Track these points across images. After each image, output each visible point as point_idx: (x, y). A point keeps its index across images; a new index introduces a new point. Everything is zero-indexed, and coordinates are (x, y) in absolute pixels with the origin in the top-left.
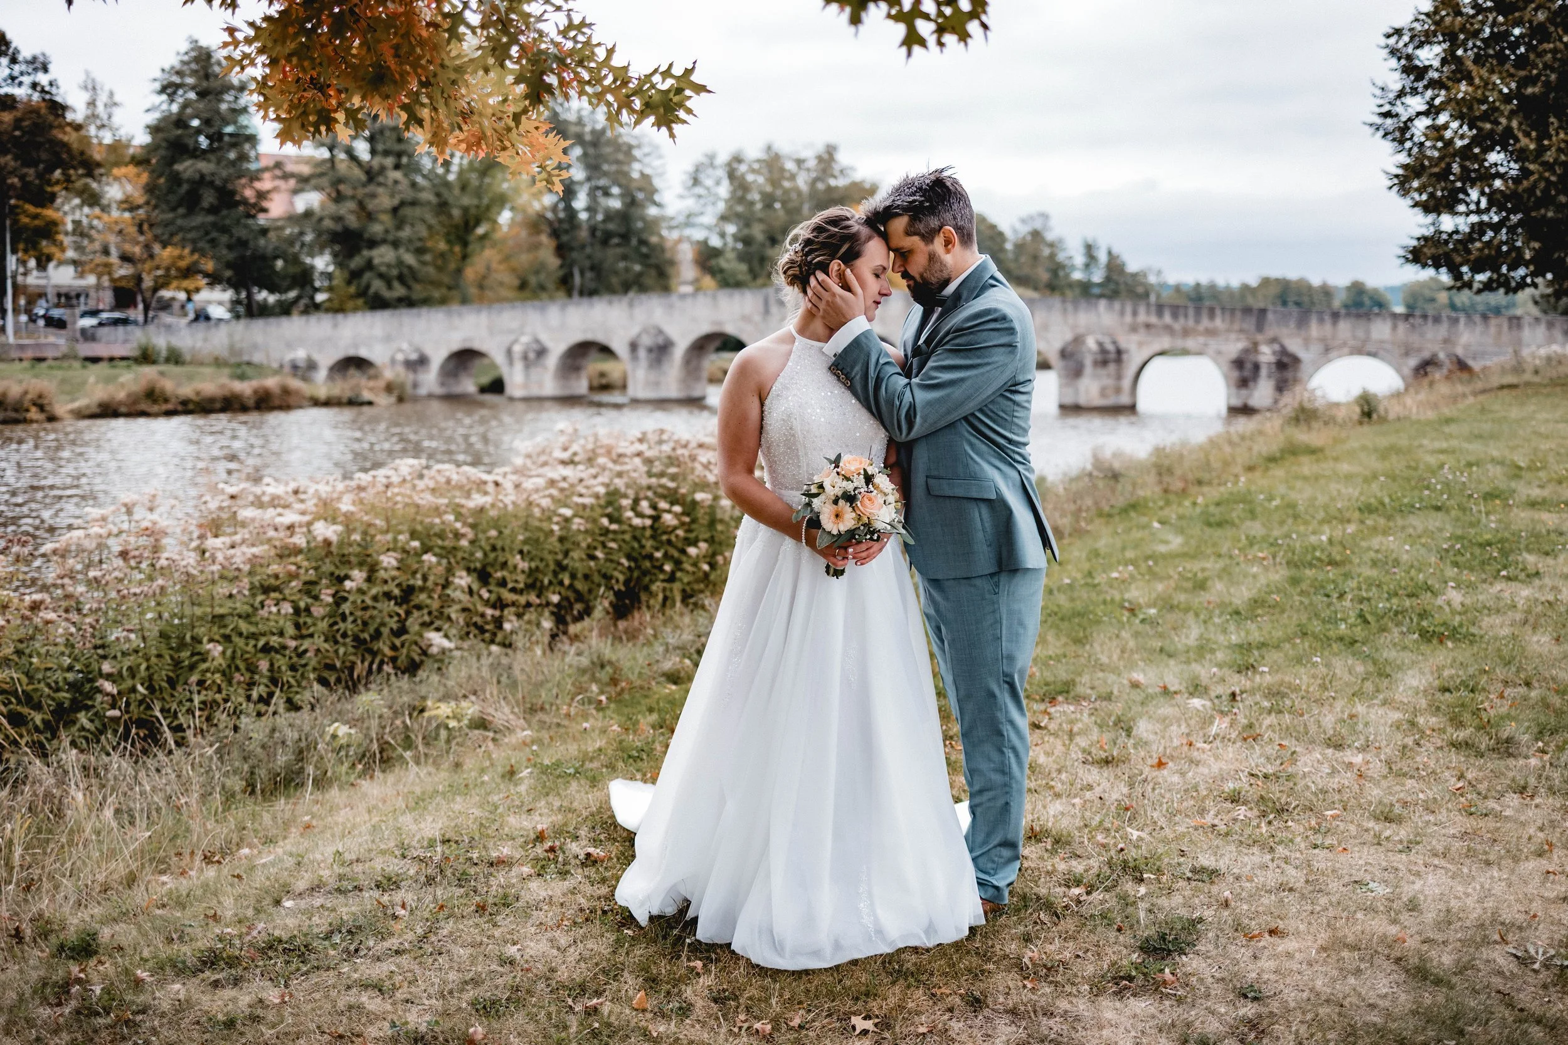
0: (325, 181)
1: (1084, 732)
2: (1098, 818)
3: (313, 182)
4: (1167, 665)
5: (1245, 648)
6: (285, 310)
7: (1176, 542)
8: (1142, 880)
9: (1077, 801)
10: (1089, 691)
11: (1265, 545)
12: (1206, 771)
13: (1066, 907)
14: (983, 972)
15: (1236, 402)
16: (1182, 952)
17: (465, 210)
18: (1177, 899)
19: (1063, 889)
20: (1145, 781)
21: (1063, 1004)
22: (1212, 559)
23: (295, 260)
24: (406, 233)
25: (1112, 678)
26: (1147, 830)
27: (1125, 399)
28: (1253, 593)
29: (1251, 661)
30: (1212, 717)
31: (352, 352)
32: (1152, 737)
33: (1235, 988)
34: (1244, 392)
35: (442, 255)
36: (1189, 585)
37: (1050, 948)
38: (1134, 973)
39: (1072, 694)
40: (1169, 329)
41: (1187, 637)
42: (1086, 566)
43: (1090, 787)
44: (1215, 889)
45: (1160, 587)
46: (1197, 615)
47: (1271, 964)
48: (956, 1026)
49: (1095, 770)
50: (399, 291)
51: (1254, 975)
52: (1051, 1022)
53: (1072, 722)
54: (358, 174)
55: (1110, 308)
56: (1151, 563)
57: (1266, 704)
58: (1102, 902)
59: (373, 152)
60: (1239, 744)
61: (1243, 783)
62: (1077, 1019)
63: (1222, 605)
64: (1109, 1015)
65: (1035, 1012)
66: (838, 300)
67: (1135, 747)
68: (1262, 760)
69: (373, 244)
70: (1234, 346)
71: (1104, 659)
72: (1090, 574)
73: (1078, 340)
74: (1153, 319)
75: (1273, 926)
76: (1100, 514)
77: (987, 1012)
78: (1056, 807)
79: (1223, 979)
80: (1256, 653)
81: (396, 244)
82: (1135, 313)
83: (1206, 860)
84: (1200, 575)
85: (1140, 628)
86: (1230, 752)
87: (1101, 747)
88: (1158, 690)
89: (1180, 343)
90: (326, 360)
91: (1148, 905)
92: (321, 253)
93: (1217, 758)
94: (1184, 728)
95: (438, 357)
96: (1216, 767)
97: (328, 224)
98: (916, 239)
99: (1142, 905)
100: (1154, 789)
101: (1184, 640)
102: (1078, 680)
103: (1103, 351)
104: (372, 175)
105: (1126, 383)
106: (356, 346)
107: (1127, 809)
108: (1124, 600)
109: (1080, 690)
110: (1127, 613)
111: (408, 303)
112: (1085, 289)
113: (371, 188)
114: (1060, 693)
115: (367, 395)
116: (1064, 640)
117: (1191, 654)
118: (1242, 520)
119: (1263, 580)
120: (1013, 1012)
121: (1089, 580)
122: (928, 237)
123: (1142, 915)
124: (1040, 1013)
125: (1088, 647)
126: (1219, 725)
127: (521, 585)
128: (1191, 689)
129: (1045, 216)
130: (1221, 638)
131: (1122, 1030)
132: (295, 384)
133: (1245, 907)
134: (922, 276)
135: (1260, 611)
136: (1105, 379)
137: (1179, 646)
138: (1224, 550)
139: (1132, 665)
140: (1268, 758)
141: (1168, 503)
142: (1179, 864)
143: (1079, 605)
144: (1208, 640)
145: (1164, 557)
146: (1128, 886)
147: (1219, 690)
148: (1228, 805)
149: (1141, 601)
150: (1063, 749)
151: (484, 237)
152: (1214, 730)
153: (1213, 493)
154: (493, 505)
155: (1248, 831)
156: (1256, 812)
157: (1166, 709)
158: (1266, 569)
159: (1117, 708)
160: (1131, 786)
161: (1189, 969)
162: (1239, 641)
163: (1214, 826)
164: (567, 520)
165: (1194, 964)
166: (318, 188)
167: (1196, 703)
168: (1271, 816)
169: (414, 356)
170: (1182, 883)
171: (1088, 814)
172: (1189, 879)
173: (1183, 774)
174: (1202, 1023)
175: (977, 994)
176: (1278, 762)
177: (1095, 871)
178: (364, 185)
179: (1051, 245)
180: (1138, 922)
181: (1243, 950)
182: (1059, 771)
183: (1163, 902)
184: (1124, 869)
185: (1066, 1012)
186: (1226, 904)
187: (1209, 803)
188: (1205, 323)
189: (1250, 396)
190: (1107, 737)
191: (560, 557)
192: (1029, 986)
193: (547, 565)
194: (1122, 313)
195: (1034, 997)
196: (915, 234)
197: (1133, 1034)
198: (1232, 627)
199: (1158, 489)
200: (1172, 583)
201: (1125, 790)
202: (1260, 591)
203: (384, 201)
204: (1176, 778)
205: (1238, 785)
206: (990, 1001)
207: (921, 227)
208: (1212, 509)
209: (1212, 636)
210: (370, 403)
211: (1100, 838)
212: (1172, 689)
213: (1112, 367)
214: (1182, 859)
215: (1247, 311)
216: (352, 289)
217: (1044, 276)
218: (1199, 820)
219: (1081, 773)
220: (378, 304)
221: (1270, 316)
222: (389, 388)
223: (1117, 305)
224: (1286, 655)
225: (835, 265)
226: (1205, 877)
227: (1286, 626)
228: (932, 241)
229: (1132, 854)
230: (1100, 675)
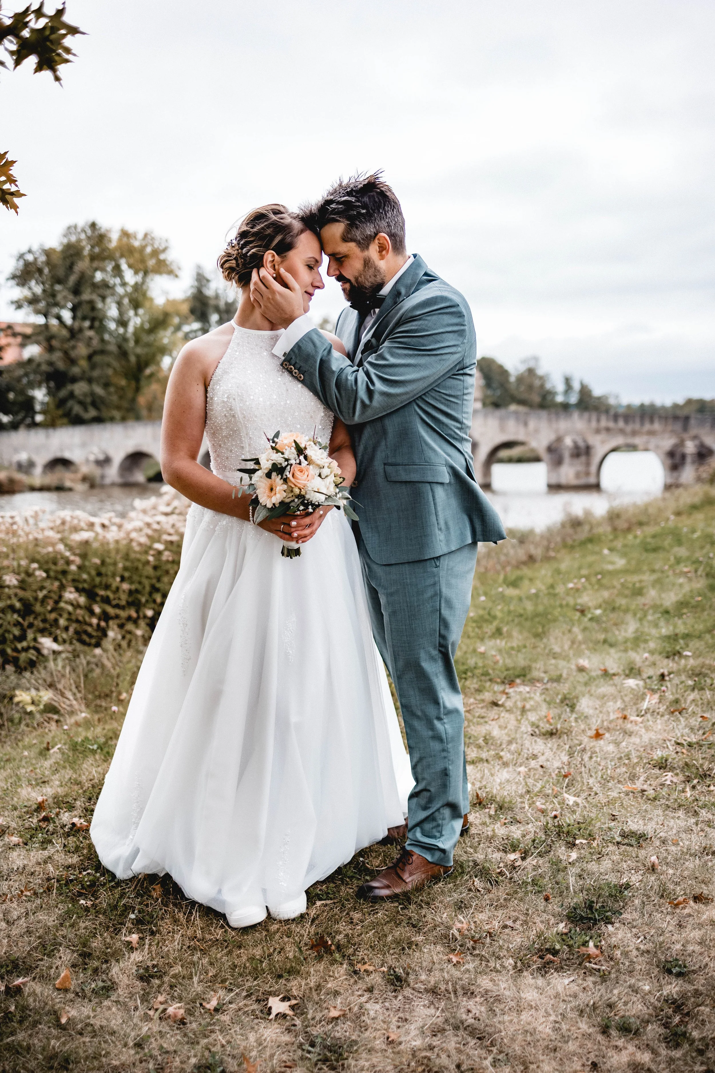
0: (41, 338)
1: (534, 709)
2: (539, 785)
3: (34, 338)
4: (608, 654)
5: (674, 638)
6: (14, 426)
7: (620, 563)
8: (574, 845)
9: (522, 769)
10: (542, 675)
11: (689, 563)
12: (637, 740)
13: (501, 873)
14: (410, 944)
15: (669, 481)
16: (609, 921)
17: (138, 356)
18: (606, 864)
19: (501, 854)
20: (584, 750)
21: (485, 982)
22: (648, 574)
23: (22, 392)
24: (96, 373)
25: (562, 663)
26: (584, 795)
27: (592, 480)
28: (680, 597)
29: (678, 648)
30: (644, 694)
31: (59, 455)
32: (591, 712)
33: (659, 961)
34: (675, 474)
35: (122, 389)
36: (627, 592)
37: (481, 917)
38: (558, 947)
39: (528, 677)
40: (622, 431)
41: (626, 631)
42: (549, 581)
43: (535, 757)
44: (642, 853)
45: (606, 594)
46: (635, 615)
47: (696, 934)
48: (373, 1008)
49: (540, 741)
50: (92, 413)
51: (678, 946)
52: (471, 1004)
53: (525, 700)
54: (65, 333)
55: (581, 416)
56: (599, 577)
57: (690, 683)
58: (536, 868)
59: (74, 318)
60: (667, 717)
61: (669, 752)
62: (498, 999)
63: (655, 607)
64: (530, 995)
65: (455, 992)
66: (278, 297)
67: (576, 720)
68: (687, 730)
69: (74, 380)
70: (668, 443)
71: (557, 649)
72: (552, 586)
73: (559, 440)
74: (611, 424)
75: (697, 891)
76: (565, 545)
77: (408, 992)
78: (504, 774)
79: (648, 952)
80: (681, 642)
81: (90, 381)
82: (598, 420)
83: (635, 825)
84: (638, 585)
85: (589, 624)
86: (659, 724)
87: (548, 721)
88: (600, 673)
89: (631, 440)
90: (41, 460)
91: (578, 871)
92: (39, 386)
93: (647, 729)
94: (619, 704)
95: (118, 457)
96: (647, 737)
97: (44, 367)
98: (352, 245)
99: (573, 871)
100: (591, 758)
101: (623, 634)
102: (534, 665)
103: (576, 447)
104: (74, 333)
105: (593, 469)
106: (62, 450)
107: (565, 776)
108: (576, 604)
109: (535, 674)
110: (578, 614)
111: (99, 420)
112: (566, 407)
113: (72, 343)
114: (518, 676)
115: (68, 484)
116: (526, 634)
117: (629, 644)
118: (671, 546)
119: (687, 588)
120: (433, 991)
121: (551, 591)
122: (364, 244)
123: (572, 880)
124: (460, 992)
125: (545, 640)
126: (651, 701)
127: (123, 603)
128: (627, 672)
129: (536, 359)
130: (654, 632)
131: (542, 1012)
132: (19, 476)
133: (671, 871)
134: (357, 279)
135: (685, 611)
136: (579, 465)
137: (620, 638)
138: (657, 567)
139: (579, 654)
140: (692, 729)
141: (616, 537)
142: (610, 829)
143: (541, 608)
144: (642, 633)
145: (610, 573)
146: (561, 851)
147: (651, 672)
148: (656, 771)
149: (590, 604)
150: (515, 723)
151: (152, 375)
152: (645, 705)
153: (650, 530)
154: (96, 539)
155: (675, 795)
156: (681, 777)
157: (605, 689)
158: (690, 580)
159: (564, 688)
160: (571, 755)
161: (614, 941)
162: (668, 633)
163: (643, 791)
164: (160, 553)
165: (620, 935)
166: (38, 343)
167: (632, 683)
168: (695, 781)
169: (101, 457)
170: (612, 848)
171: (530, 781)
172: (618, 843)
173: (617, 744)
174: (626, 1004)
175: (400, 971)
176: (701, 732)
177: (531, 836)
178: (69, 340)
179: (541, 378)
180: (568, 888)
181: (668, 918)
182: (510, 743)
183: (593, 867)
184: (559, 834)
185: (487, 991)
186: (653, 869)
187: (639, 770)
188: (647, 426)
189: (679, 477)
190: (553, 712)
191: (154, 581)
192: (455, 960)
193: (144, 588)
194: (589, 420)
195: (457, 974)
196: (352, 240)
197: (552, 1018)
198: (662, 623)
199: (609, 529)
200: (615, 591)
201: (565, 759)
202: (685, 595)
203: (82, 350)
204: (611, 748)
205: (665, 753)
206: (412, 978)
207: (358, 234)
208: (649, 540)
209: (646, 630)
210: (70, 490)
211: (539, 804)
212: (611, 672)
213: (583, 459)
214: (613, 824)
215: (676, 418)
216: (60, 412)
217: (536, 399)
218: (630, 786)
219: (527, 744)
220: (77, 421)
221: (693, 422)
222: (85, 479)
223: (586, 415)
224: (706, 643)
225: (269, 256)
226: (633, 842)
227: (705, 621)
228: (367, 247)
229: (569, 819)
230: (553, 661)
